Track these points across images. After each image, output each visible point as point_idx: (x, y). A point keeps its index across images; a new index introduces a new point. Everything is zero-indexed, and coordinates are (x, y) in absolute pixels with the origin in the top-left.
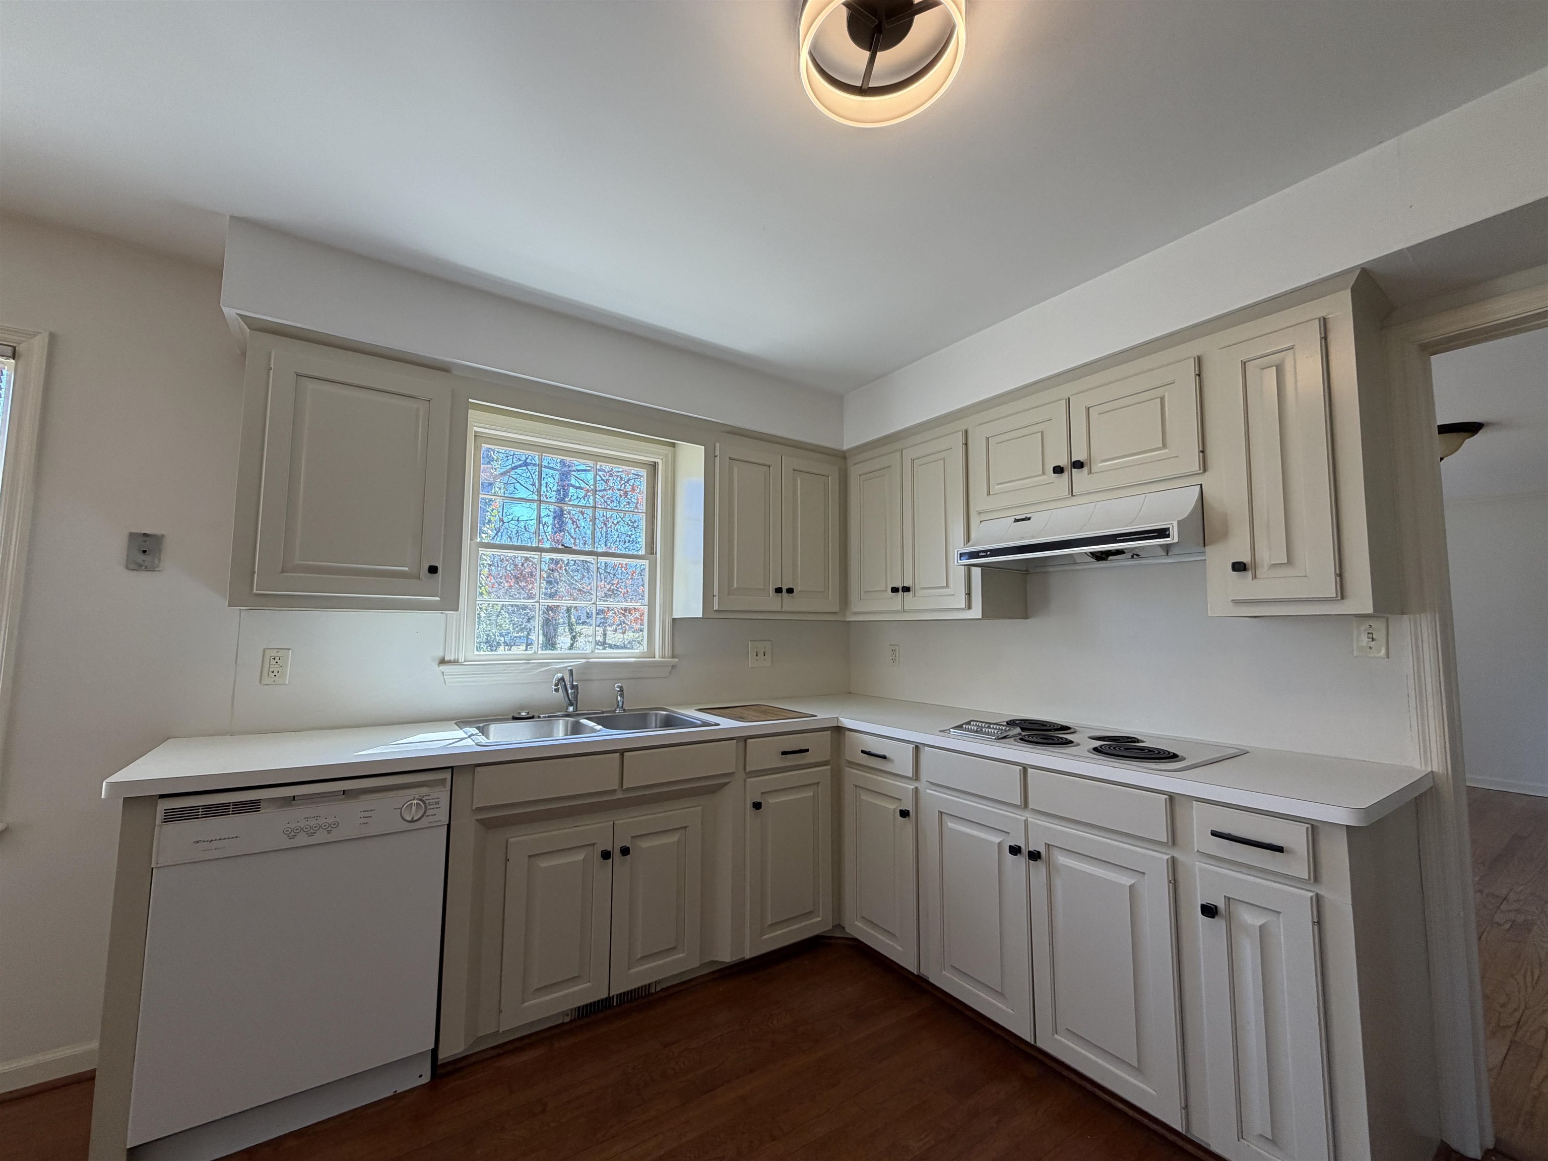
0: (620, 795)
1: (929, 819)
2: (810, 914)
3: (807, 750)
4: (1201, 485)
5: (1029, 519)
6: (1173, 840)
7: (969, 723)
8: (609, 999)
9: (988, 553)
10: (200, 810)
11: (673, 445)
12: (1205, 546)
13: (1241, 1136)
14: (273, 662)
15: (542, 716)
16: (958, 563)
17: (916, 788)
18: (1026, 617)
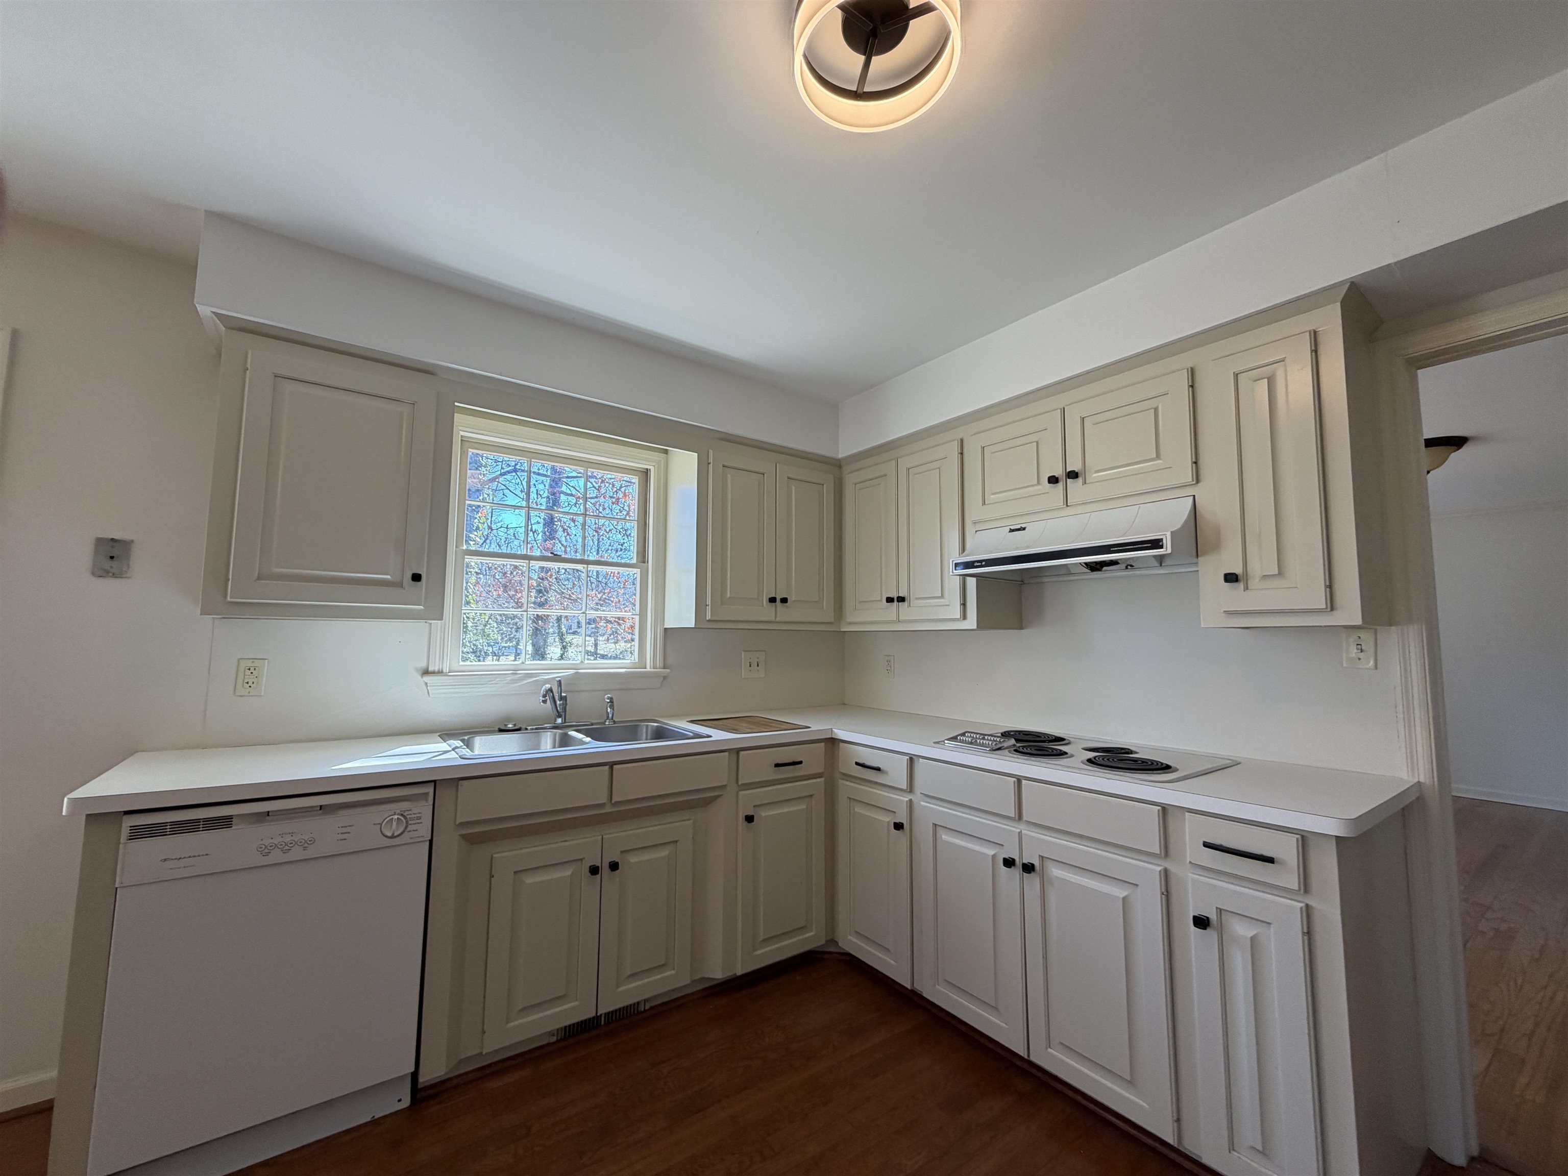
0: (608, 809)
1: (923, 832)
2: (803, 929)
3: (801, 762)
4: (1194, 496)
5: (1024, 529)
6: (1166, 852)
7: (963, 734)
8: (597, 1018)
9: (984, 563)
10: (168, 827)
11: (666, 452)
12: (1197, 556)
13: (1232, 1148)
14: (248, 672)
15: (529, 728)
16: (953, 572)
17: (911, 800)
18: (1021, 628)
